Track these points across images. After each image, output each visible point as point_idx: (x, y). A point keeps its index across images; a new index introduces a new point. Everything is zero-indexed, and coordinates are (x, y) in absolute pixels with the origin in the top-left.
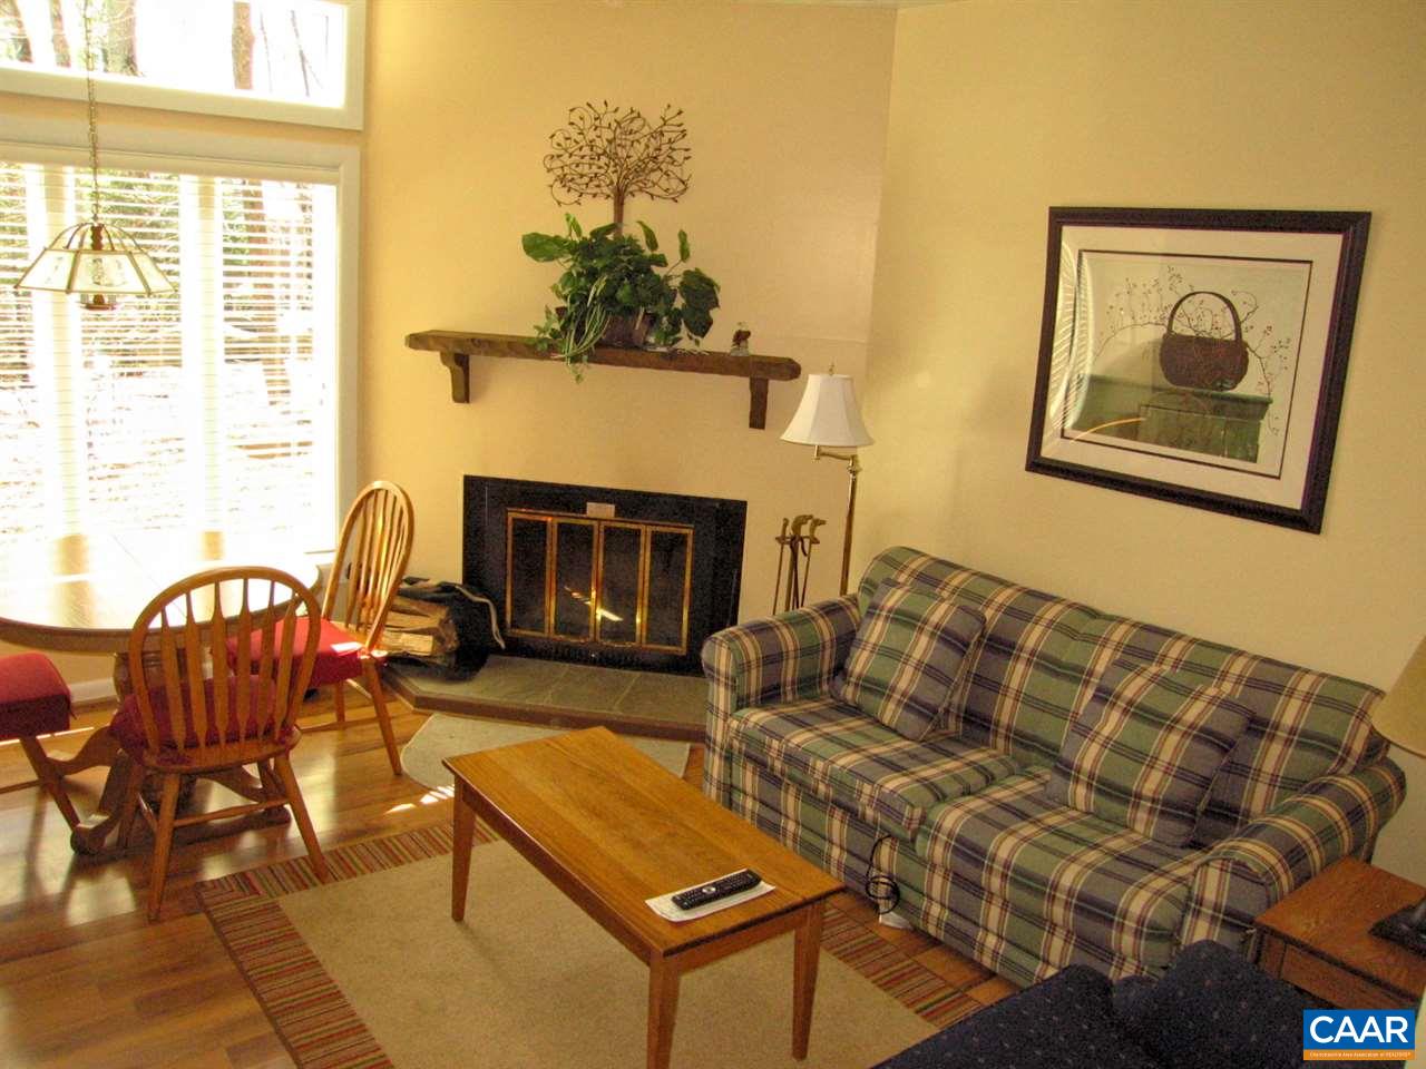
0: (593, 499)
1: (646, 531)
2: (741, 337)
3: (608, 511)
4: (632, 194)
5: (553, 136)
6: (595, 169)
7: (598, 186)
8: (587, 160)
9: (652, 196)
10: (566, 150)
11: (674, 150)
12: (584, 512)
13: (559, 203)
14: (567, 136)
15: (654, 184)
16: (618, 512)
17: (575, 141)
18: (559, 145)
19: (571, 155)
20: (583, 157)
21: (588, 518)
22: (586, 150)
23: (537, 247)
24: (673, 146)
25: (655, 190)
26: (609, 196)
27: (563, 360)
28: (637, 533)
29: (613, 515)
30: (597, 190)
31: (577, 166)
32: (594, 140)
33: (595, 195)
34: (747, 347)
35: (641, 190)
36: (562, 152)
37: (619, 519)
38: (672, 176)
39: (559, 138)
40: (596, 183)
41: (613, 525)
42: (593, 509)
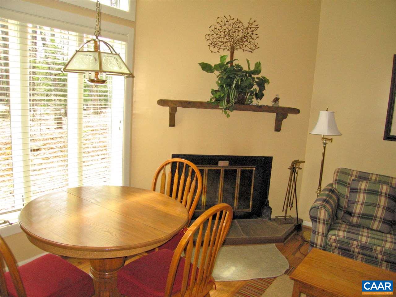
0: (221, 160)
1: (239, 170)
2: (276, 100)
3: (226, 163)
4: (237, 49)
5: (210, 27)
6: (225, 40)
7: (225, 46)
8: (222, 36)
9: (244, 50)
10: (215, 32)
11: (253, 34)
12: (218, 165)
13: (212, 52)
14: (215, 27)
15: (246, 46)
16: (229, 164)
17: (218, 29)
18: (212, 30)
19: (217, 34)
20: (221, 35)
21: (220, 167)
22: (222, 33)
23: (206, 67)
24: (253, 33)
25: (245, 49)
26: (228, 50)
27: (222, 109)
28: (236, 171)
29: (228, 165)
30: (225, 48)
31: (219, 38)
32: (225, 29)
33: (224, 49)
34: (278, 103)
35: (240, 48)
36: (213, 33)
37: (230, 166)
38: (251, 43)
39: (213, 28)
40: (225, 45)
41: (227, 168)
42: (221, 163)
